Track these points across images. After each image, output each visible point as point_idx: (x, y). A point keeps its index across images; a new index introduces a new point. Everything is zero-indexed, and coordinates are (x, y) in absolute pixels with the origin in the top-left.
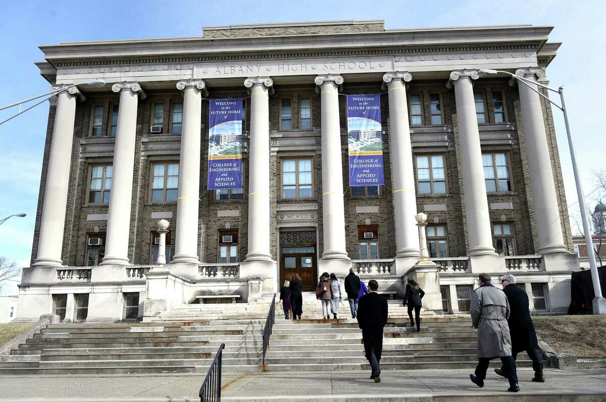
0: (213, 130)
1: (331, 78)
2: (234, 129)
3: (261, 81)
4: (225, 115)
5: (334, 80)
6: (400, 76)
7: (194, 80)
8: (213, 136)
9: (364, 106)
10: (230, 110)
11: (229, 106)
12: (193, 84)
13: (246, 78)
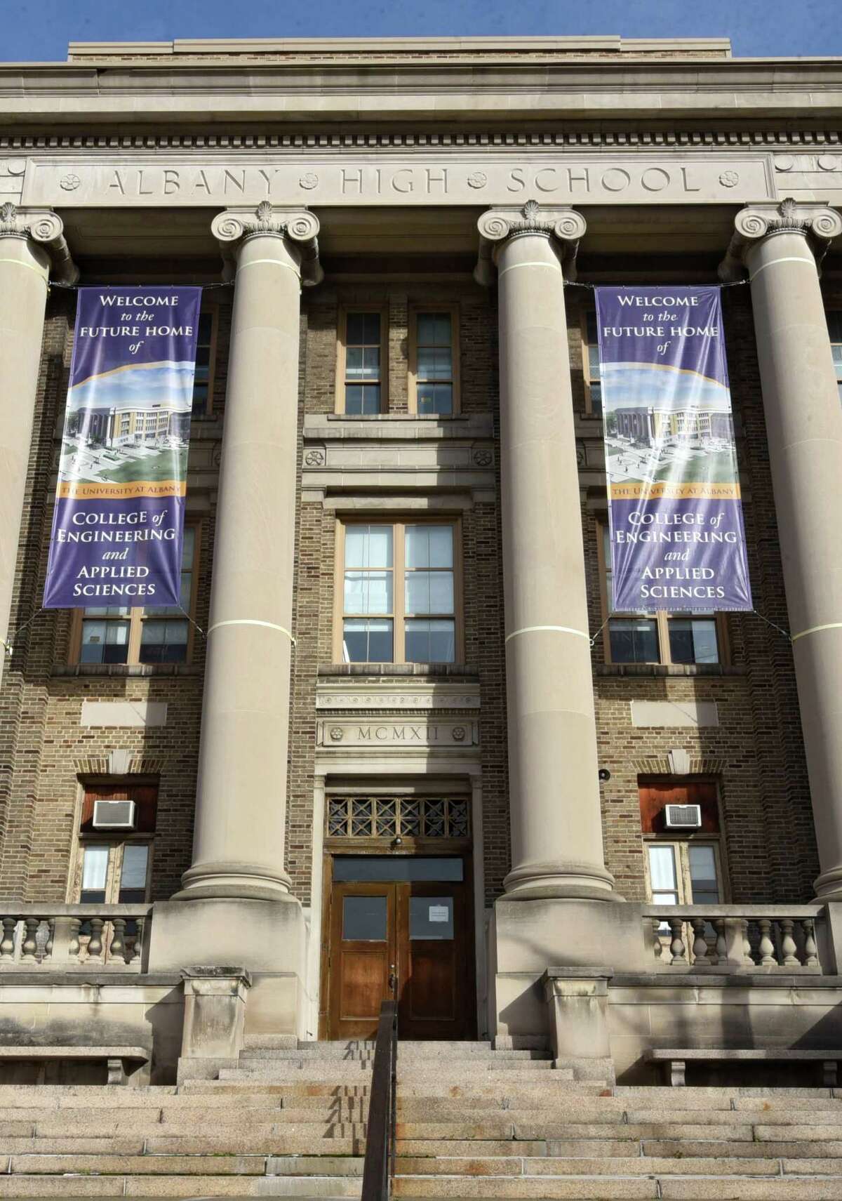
0: (84, 391)
1: (542, 218)
2: (161, 390)
3: (276, 220)
4: (133, 340)
5: (551, 225)
6: (800, 216)
7: (23, 210)
8: (80, 414)
9: (663, 323)
10: (151, 325)
11: (150, 310)
12: (20, 222)
13: (221, 209)
